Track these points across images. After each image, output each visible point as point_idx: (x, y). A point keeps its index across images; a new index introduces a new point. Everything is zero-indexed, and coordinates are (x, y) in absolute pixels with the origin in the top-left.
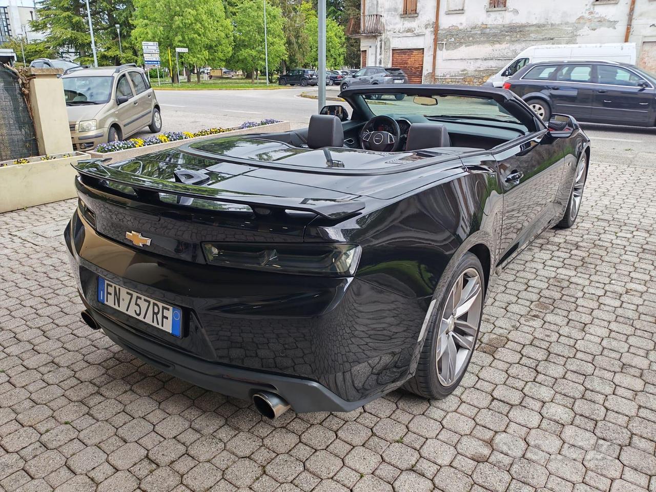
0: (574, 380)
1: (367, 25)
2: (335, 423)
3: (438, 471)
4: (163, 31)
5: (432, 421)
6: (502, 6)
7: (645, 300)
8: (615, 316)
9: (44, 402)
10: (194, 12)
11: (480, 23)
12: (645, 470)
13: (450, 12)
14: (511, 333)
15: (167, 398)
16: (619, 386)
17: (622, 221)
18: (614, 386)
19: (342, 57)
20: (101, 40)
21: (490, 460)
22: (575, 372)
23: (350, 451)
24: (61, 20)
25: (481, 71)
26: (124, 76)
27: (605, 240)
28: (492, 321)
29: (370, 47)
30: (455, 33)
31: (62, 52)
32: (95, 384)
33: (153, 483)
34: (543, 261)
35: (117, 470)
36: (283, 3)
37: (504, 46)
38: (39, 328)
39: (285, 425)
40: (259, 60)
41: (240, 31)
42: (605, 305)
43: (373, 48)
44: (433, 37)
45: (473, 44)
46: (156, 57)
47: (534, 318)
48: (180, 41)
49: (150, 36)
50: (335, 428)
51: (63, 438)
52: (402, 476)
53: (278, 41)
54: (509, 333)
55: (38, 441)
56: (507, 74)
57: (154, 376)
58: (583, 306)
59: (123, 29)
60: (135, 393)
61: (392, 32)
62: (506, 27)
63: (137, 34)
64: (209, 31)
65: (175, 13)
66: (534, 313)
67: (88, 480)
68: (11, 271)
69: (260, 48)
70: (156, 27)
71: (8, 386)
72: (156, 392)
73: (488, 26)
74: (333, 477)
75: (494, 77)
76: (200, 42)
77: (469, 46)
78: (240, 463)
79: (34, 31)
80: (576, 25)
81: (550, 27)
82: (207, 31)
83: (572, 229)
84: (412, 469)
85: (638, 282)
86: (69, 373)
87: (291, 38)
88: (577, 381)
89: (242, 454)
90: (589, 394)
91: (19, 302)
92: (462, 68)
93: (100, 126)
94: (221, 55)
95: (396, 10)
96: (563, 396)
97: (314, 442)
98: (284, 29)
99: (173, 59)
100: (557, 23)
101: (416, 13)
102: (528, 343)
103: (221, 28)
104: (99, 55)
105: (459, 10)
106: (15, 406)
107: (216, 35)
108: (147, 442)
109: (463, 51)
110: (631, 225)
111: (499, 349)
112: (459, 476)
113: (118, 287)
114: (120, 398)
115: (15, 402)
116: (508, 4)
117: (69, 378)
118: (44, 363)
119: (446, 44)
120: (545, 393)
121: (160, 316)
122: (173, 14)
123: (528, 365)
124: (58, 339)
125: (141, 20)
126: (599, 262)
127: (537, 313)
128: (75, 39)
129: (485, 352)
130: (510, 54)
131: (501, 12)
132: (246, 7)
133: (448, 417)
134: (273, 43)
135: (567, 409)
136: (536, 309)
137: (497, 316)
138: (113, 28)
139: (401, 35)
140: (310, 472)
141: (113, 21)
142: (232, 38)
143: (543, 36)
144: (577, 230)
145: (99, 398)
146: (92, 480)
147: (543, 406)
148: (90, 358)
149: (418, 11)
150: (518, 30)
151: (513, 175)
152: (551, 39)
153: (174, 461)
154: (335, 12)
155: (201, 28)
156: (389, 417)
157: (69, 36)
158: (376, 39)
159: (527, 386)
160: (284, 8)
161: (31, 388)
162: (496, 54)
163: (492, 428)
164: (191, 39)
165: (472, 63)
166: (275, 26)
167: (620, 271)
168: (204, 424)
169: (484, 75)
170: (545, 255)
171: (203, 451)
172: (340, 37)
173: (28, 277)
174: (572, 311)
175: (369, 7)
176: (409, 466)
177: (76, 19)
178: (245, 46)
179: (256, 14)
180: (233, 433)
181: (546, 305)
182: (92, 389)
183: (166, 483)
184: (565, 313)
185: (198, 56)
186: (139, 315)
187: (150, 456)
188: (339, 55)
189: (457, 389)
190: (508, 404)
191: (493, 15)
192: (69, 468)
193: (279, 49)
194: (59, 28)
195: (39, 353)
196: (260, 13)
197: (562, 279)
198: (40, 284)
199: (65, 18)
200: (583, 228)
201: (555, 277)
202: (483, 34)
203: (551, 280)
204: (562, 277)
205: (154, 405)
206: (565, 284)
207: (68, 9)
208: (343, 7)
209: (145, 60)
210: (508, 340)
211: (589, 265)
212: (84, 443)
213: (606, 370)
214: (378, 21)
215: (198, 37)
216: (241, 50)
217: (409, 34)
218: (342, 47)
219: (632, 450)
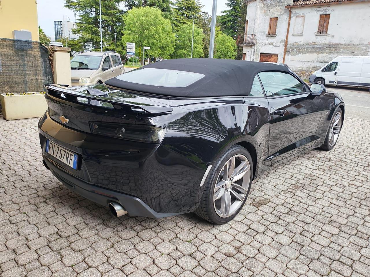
0: (299, 225)
1: (247, 40)
2: (158, 229)
3: (204, 257)
4: (138, 37)
5: (211, 234)
6: (325, 33)
7: (358, 190)
8: (337, 196)
9: (18, 203)
10: (155, 29)
11: (311, 42)
12: (320, 273)
13: (295, 35)
14: (273, 198)
15: (77, 208)
16: (324, 231)
17: (363, 150)
18: (321, 230)
19: (234, 57)
20: (106, 40)
21: (235, 257)
22: (301, 221)
23: (161, 243)
24: (87, 29)
25: (311, 68)
26: (108, 56)
27: (348, 158)
28: (264, 191)
29: (248, 51)
30: (297, 46)
31: (86, 46)
32: (45, 198)
33: (55, 244)
34: (306, 165)
35: (40, 236)
36: (204, 26)
37: (325, 55)
38: (28, 170)
39: (132, 227)
40: (188, 56)
41: (179, 40)
42: (333, 190)
43: (250, 52)
44: (284, 48)
45: (307, 53)
46: (133, 51)
47: (289, 192)
48: (146, 43)
49: (131, 40)
50: (157, 231)
51: (20, 219)
52: (183, 257)
53: (199, 46)
54: (272, 198)
55: (8, 219)
56: (325, 70)
57: (75, 198)
58: (320, 190)
59: (118, 36)
60: (63, 204)
61: (261, 44)
62: (327, 45)
63: (124, 38)
64: (162, 39)
65: (145, 28)
66: (290, 190)
67: (25, 239)
68: (25, 144)
69: (189, 49)
70: (135, 35)
71: (3, 194)
72: (74, 205)
73: (316, 44)
74: (147, 253)
75: (317, 72)
76: (157, 44)
77: (304, 54)
78: (102, 241)
79: (73, 34)
80: (368, 45)
81: (352, 46)
82: (161, 39)
83: (331, 151)
84: (190, 255)
85: (358, 181)
86: (35, 191)
87: (207, 45)
88: (300, 225)
89: (105, 237)
90: (304, 233)
91: (23, 158)
92: (300, 66)
93: (92, 81)
94: (168, 52)
95: (264, 32)
96: (290, 232)
97: (144, 237)
98: (203, 40)
99: (142, 52)
100: (357, 44)
101: (275, 34)
102: (280, 204)
103: (169, 38)
104: (104, 48)
105: (300, 34)
106: (3, 203)
107: (166, 41)
108: (60, 226)
109: (301, 57)
110: (367, 152)
111: (263, 205)
112: (214, 261)
113: (54, 144)
114: (54, 205)
115: (4, 201)
116: (328, 32)
117: (33, 194)
118: (24, 186)
119: (291, 52)
120: (280, 229)
121: (69, 159)
122: (144, 29)
123: (276, 215)
124: (35, 177)
125: (127, 31)
126: (339, 169)
127: (292, 190)
128: (93, 39)
129: (254, 206)
130: (328, 60)
131: (324, 36)
132: (184, 27)
133: (220, 234)
134: (197, 47)
135: (289, 238)
136: (292, 188)
137: (268, 189)
138: (113, 35)
139: (266, 46)
140: (136, 250)
141: (113, 31)
142: (175, 43)
143: (348, 51)
144: (334, 152)
145: (44, 204)
146: (27, 239)
147: (276, 235)
148: (47, 186)
149: (276, 33)
150: (333, 47)
151: (279, 111)
152: (353, 53)
153: (70, 236)
154: (233, 33)
155: (158, 37)
156: (188, 230)
157: (90, 37)
158: (252, 47)
159: (271, 224)
160: (204, 29)
161: (13, 196)
162: (320, 59)
163: (242, 242)
164: (153, 43)
165: (306, 63)
166: (199, 39)
167: (350, 175)
168: (91, 222)
169: (312, 70)
170: (309, 163)
171: (85, 233)
172: (234, 46)
173: (32, 148)
174: (313, 191)
175: (249, 30)
176: (189, 254)
177: (95, 29)
178: (181, 48)
179: (189, 31)
180: (104, 227)
181: (299, 187)
182: (43, 200)
183: (62, 245)
184: (308, 192)
185: (155, 51)
186: (61, 158)
187: (59, 232)
188: (233, 56)
189: (231, 221)
190: (256, 232)
191: (319, 37)
192: (18, 233)
193: (199, 51)
194: (86, 33)
195: (24, 181)
196: (191, 31)
197: (314, 175)
198: (36, 151)
199: (89, 28)
200: (337, 151)
201: (310, 174)
202: (313, 48)
203: (307, 175)
204: (314, 174)
205: (70, 210)
206: (314, 178)
207: (91, 24)
208: (238, 30)
209: (127, 52)
210: (270, 201)
211: (333, 170)
212: (29, 223)
213: (320, 222)
214: (253, 38)
215: (156, 42)
216: (179, 50)
217: (271, 46)
218: (235, 51)
219: (318, 262)
